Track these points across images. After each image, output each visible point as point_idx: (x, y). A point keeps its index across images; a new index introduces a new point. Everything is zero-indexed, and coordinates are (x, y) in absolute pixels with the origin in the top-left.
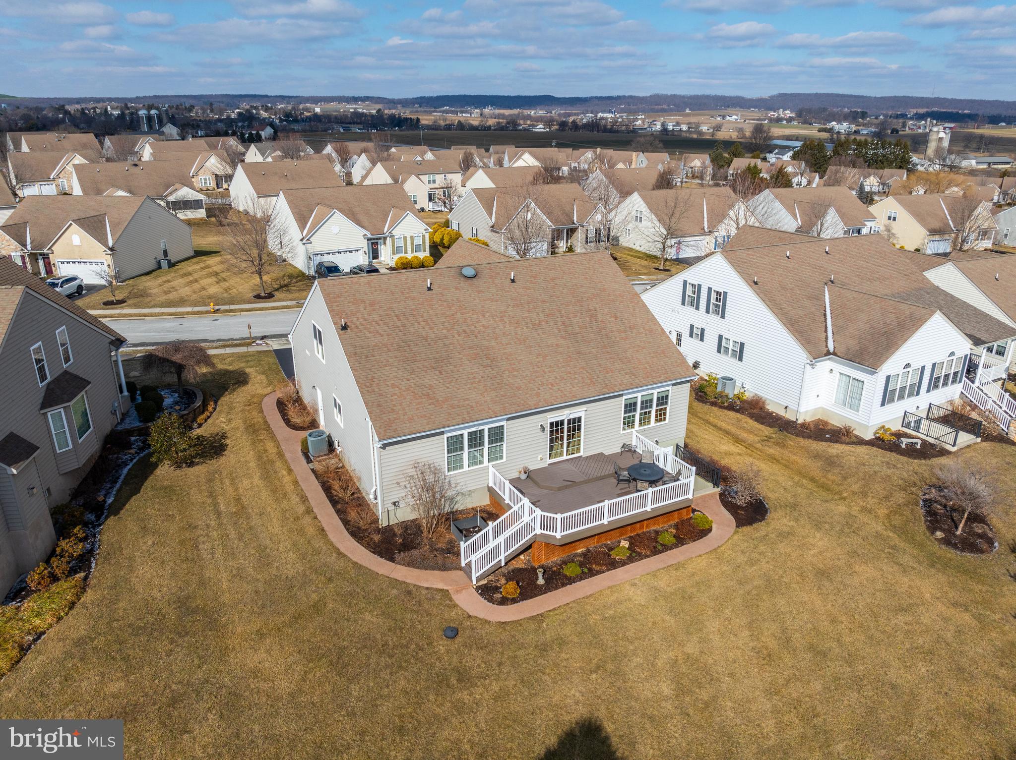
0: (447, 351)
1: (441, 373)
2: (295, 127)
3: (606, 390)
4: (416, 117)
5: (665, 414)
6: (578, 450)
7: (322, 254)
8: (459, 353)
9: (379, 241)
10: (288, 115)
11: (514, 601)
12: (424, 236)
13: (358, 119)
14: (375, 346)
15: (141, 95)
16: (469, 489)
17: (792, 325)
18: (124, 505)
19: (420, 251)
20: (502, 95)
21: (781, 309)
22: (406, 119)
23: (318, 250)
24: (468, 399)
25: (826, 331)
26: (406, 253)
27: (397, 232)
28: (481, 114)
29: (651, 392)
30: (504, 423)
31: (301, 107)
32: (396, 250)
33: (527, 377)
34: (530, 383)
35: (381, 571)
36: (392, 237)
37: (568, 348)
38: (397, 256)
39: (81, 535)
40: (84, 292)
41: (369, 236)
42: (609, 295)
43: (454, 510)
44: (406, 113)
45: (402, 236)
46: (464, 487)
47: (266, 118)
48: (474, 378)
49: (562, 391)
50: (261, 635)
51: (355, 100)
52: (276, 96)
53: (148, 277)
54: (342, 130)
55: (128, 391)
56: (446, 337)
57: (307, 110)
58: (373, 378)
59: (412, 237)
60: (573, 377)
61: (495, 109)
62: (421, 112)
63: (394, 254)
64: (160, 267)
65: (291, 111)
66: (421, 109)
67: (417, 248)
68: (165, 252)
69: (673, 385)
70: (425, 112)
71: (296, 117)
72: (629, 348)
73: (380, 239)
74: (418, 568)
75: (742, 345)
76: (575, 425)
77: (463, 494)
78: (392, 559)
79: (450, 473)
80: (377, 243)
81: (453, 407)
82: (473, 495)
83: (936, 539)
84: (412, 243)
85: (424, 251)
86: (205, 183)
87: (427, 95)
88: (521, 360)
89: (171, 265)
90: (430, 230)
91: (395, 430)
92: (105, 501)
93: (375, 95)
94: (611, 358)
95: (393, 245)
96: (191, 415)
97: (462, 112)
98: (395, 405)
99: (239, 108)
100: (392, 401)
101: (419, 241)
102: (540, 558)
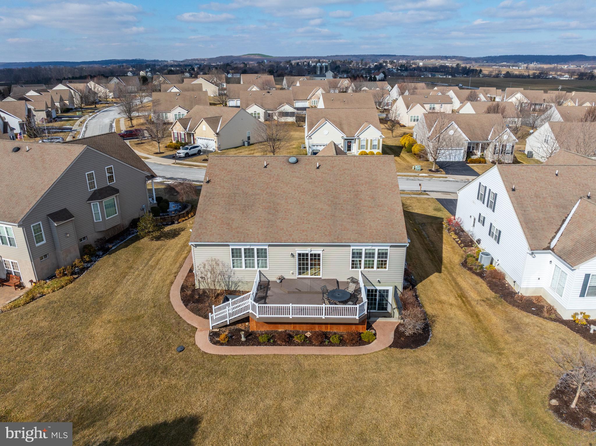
0: (254, 202)
1: (243, 213)
2: (405, 74)
3: (336, 240)
4: (480, 69)
5: (385, 264)
6: (319, 274)
7: (317, 146)
8: (260, 204)
9: (352, 141)
10: (402, 66)
11: (222, 344)
12: (379, 140)
13: (443, 69)
14: (218, 193)
15: (330, 55)
16: (246, 280)
17: (526, 223)
18: (116, 251)
19: (376, 149)
20: (545, 55)
21: (525, 211)
22: (473, 70)
23: (315, 143)
24: (249, 230)
25: (556, 233)
26: (367, 149)
27: (362, 137)
28: (527, 68)
29: (373, 248)
30: (267, 247)
31: (412, 62)
32: (360, 147)
33: (291, 224)
34: (290, 227)
35: (177, 309)
36: (359, 139)
37: (328, 211)
38: (361, 150)
39: (87, 259)
40: (201, 153)
41: (345, 137)
42: (377, 184)
43: (238, 290)
44: (475, 66)
45: (365, 139)
46: (243, 278)
47: (390, 68)
48: (260, 219)
49: (307, 236)
50: (109, 322)
51: (446, 58)
52: (401, 56)
53: (234, 149)
54: (430, 76)
55: (156, 200)
56: (258, 194)
57: (415, 64)
58: (207, 210)
59: (371, 140)
60: (320, 229)
61: (538, 64)
62: (486, 65)
63: (359, 149)
64: (244, 145)
65: (405, 64)
66: (487, 64)
67: (373, 147)
68: (249, 138)
69: (391, 246)
70: (489, 66)
71: (407, 68)
72: (369, 218)
73: (353, 139)
74: (194, 313)
75: (500, 232)
76: (316, 257)
77: (242, 282)
78: (186, 305)
79: (234, 269)
80: (351, 142)
81: (238, 232)
82: (249, 284)
83: (550, 405)
84: (371, 144)
85: (379, 149)
86: (315, 103)
87: (493, 55)
88: (293, 214)
89: (249, 144)
90: (383, 137)
91: (201, 239)
92: (111, 248)
93: (459, 55)
94: (352, 222)
95: (359, 144)
96: (177, 217)
97: (513, 66)
98: (208, 226)
99: (376, 63)
100: (209, 223)
101: (375, 143)
102: (253, 327)
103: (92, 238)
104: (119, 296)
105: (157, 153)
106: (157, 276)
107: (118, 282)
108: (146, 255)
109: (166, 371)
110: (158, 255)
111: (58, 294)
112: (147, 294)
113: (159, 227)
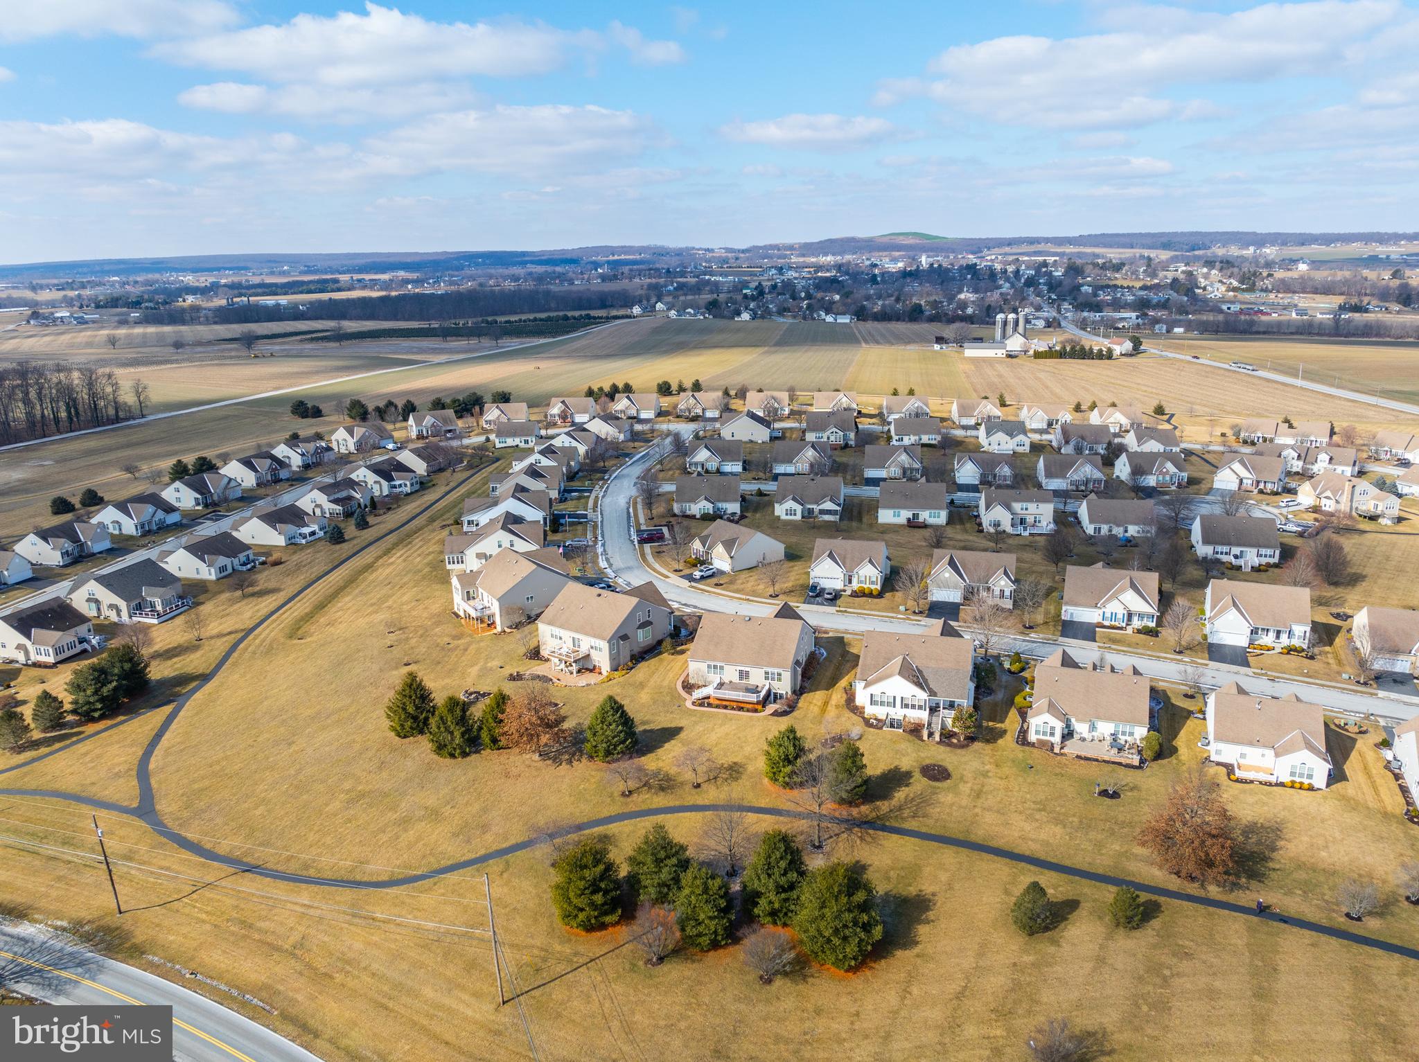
1: (716, 645)
3: (756, 664)
6: (747, 680)
7: (818, 578)
14: (705, 635)
16: (713, 679)
24: (715, 655)
29: (774, 670)
30: (725, 665)
33: (734, 653)
35: (679, 690)
39: (634, 662)
40: (716, 576)
43: (707, 683)
46: (711, 678)
49: (742, 660)
55: (674, 625)
69: (783, 670)
74: (686, 692)
76: (747, 673)
77: (710, 680)
78: (683, 689)
79: (707, 673)
81: (710, 655)
82: (713, 681)
88: (740, 649)
91: (695, 656)
96: (684, 640)
102: (711, 701)
103: (636, 650)
104: (652, 683)
105: (676, 571)
106: (671, 675)
107: (651, 677)
108: (665, 663)
109: (672, 712)
110: (672, 664)
111: (622, 679)
112: (666, 683)
113: (674, 647)
